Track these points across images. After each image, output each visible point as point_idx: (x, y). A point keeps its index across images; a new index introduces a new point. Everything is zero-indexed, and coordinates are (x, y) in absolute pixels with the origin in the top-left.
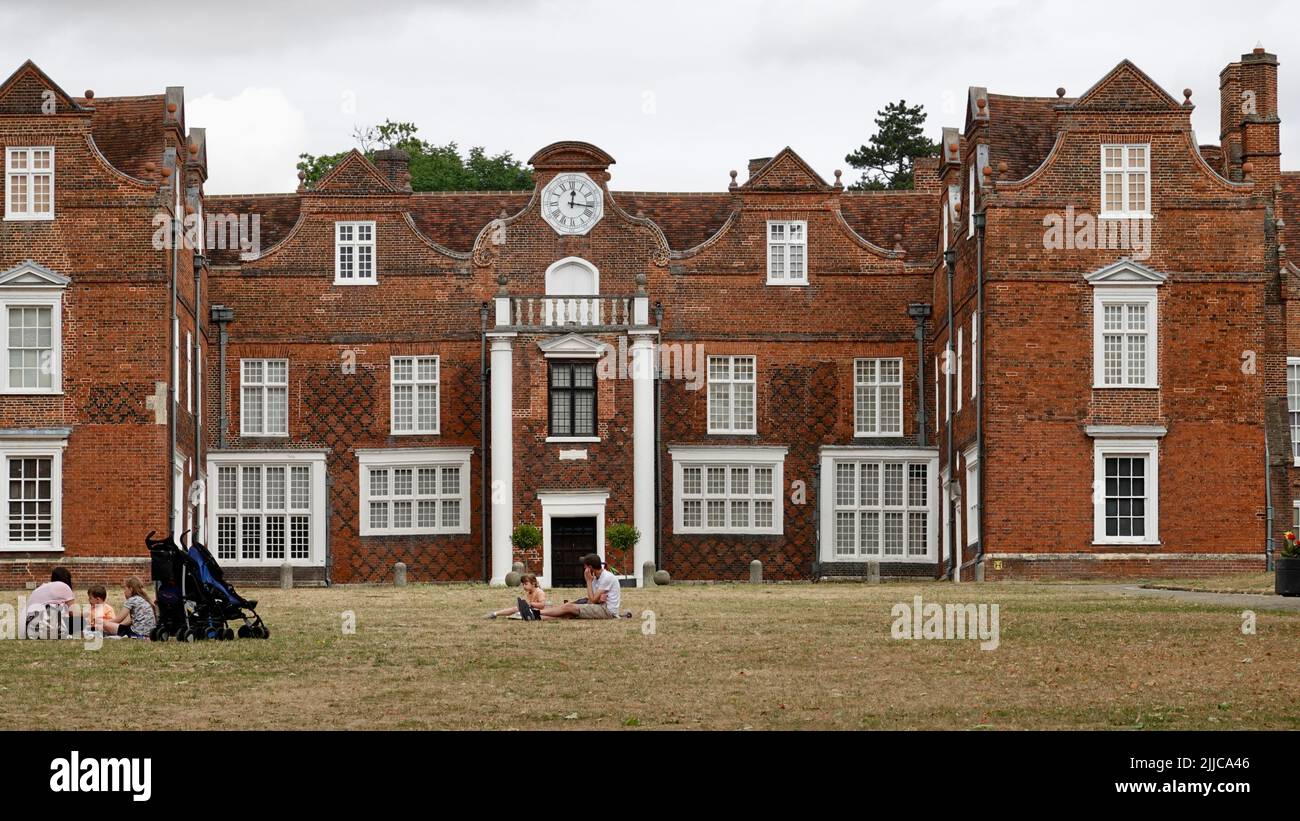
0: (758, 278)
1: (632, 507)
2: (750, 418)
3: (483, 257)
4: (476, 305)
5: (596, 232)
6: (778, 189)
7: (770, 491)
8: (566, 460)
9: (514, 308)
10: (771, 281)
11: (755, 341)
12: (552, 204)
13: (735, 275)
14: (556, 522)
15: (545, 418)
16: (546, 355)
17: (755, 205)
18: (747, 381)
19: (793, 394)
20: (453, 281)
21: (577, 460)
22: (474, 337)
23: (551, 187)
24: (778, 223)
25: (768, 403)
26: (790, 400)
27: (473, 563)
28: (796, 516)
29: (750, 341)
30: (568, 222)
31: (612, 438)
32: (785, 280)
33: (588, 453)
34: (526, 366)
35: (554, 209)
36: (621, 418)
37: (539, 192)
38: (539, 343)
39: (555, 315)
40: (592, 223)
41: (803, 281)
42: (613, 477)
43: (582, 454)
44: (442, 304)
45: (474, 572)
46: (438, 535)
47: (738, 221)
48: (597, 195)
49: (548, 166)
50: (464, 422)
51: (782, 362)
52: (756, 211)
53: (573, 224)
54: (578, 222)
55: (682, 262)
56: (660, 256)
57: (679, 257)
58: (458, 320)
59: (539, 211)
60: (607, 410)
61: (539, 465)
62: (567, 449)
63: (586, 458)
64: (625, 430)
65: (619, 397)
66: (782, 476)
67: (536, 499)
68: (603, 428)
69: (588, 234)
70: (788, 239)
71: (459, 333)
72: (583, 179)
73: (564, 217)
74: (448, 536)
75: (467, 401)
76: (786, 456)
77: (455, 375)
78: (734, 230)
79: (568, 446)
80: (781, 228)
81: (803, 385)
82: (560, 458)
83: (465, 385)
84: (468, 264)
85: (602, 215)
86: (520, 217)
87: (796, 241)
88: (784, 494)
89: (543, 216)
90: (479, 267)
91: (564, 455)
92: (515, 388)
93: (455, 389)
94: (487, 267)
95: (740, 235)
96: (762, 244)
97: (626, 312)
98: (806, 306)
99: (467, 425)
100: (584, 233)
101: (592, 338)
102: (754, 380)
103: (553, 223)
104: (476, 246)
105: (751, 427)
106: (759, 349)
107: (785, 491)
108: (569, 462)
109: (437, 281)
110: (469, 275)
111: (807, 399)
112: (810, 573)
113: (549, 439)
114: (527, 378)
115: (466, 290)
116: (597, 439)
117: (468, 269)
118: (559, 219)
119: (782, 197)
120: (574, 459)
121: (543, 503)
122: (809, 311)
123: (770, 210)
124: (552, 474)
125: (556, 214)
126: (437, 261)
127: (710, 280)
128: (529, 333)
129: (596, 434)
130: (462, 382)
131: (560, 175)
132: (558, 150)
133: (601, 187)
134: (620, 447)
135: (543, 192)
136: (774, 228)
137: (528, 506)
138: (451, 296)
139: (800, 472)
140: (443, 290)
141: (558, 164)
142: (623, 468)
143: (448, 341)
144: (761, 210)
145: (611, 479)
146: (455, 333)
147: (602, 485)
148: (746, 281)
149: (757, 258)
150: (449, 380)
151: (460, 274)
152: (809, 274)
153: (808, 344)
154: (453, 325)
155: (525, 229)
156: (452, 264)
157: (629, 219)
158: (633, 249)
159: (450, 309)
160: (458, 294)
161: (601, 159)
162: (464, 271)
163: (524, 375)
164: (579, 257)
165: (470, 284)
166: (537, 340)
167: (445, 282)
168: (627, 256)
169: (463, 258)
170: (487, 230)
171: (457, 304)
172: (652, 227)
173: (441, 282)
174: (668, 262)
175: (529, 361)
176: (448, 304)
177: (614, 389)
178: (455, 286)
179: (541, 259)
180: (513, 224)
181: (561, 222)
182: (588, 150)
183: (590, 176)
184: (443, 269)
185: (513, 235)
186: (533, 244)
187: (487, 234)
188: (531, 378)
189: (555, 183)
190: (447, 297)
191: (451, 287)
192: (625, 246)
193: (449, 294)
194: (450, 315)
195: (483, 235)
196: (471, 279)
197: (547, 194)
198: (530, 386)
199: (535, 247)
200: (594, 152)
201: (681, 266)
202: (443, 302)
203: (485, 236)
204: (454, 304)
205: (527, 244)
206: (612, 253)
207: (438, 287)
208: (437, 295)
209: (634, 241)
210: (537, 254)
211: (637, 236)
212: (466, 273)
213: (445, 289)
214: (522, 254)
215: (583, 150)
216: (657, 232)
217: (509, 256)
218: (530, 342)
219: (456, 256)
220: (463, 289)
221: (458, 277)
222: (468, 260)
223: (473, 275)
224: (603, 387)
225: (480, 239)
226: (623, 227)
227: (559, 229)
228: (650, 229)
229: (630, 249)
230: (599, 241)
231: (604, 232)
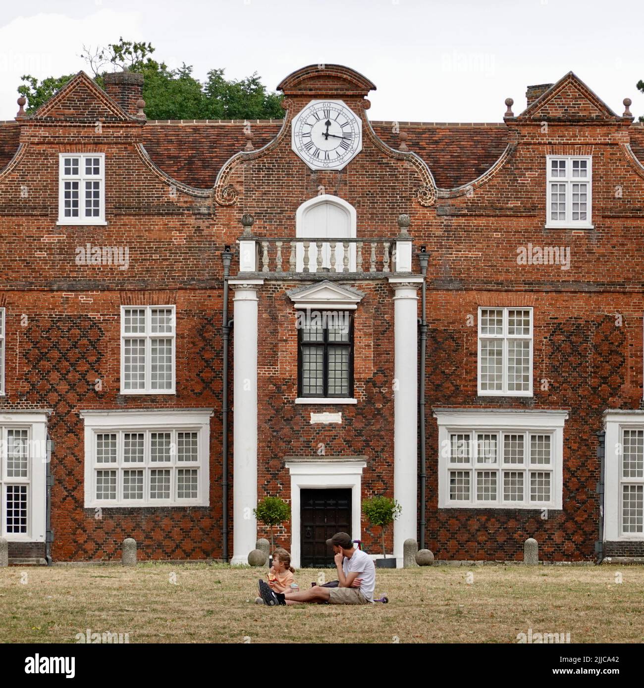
0: (536, 220)
1: (392, 478)
2: (526, 378)
3: (225, 195)
4: (217, 249)
5: (354, 166)
6: (559, 120)
7: (547, 461)
8: (318, 424)
9: (260, 253)
10: (551, 224)
11: (532, 291)
12: (304, 135)
13: (510, 216)
14: (306, 493)
15: (295, 376)
16: (296, 306)
17: (533, 137)
18: (522, 336)
19: (575, 351)
20: (192, 221)
21: (331, 424)
22: (215, 284)
23: (304, 116)
24: (559, 158)
25: (546, 361)
26: (571, 359)
27: (213, 540)
28: (577, 490)
29: (526, 291)
30: (322, 156)
31: (370, 400)
32: (567, 222)
33: (343, 416)
34: (274, 318)
35: (306, 140)
36: (381, 378)
37: (289, 121)
38: (288, 292)
39: (306, 260)
40: (348, 157)
41: (587, 224)
42: (371, 443)
43: (336, 418)
44: (179, 247)
45: (214, 550)
46: (173, 508)
47: (513, 156)
48: (355, 125)
49: (299, 92)
50: (203, 380)
51: (563, 315)
52: (535, 144)
53: (327, 157)
54: (333, 155)
55: (450, 202)
56: (425, 194)
57: (447, 196)
58: (197, 265)
59: (289, 144)
60: (365, 367)
61: (287, 430)
62: (319, 412)
63: (340, 422)
64: (384, 390)
65: (378, 354)
66: (562, 444)
67: (283, 468)
68: (360, 388)
69: (345, 169)
70: (569, 175)
71: (199, 280)
72: (340, 108)
73: (318, 149)
74: (183, 509)
75: (206, 356)
76: (566, 421)
77: (194, 327)
78: (509, 166)
79: (320, 408)
80: (563, 164)
81: (586, 341)
82: (312, 422)
83: (204, 339)
84: (208, 202)
85: (360, 148)
86: (268, 149)
87: (580, 179)
88: (564, 465)
89: (294, 148)
90: (221, 206)
91: (316, 418)
92: (261, 342)
93: (193, 343)
94: (230, 206)
95: (516, 172)
96: (541, 182)
97: (386, 257)
98: (590, 252)
99: (207, 384)
100: (340, 168)
101: (348, 287)
102: (530, 336)
103: (305, 156)
104: (218, 182)
105: (526, 389)
106: (537, 300)
107: (564, 461)
108: (322, 427)
109: (174, 222)
110: (209, 214)
111: (590, 356)
112: (592, 553)
113: (299, 401)
114: (275, 332)
115: (205, 233)
116: (353, 401)
117: (209, 208)
118: (312, 151)
119: (563, 129)
120: (327, 422)
121: (291, 472)
122: (593, 258)
123: (550, 143)
124: (301, 439)
125: (309, 146)
126: (174, 199)
127: (482, 222)
128: (277, 280)
129: (351, 395)
130: (200, 335)
131: (313, 102)
132: (311, 74)
133: (360, 116)
134: (379, 410)
135: (294, 121)
136: (554, 164)
137: (275, 476)
138: (190, 238)
139: (582, 440)
140: (180, 231)
141: (311, 90)
142: (382, 433)
143: (186, 289)
144: (540, 144)
145: (368, 446)
146: (193, 279)
147: (358, 452)
148: (522, 223)
149: (535, 197)
150: (186, 333)
151: (199, 214)
152: (593, 216)
153: (592, 295)
154: (191, 270)
155: (274, 163)
156: (190, 202)
157: (391, 152)
158: (396, 186)
159: (188, 253)
160: (197, 236)
161: (360, 84)
162: (204, 210)
163: (272, 327)
164: (334, 195)
165: (211, 224)
166: (286, 289)
167: (183, 222)
168: (389, 194)
169: (203, 195)
170: (231, 164)
171: (196, 247)
172: (417, 161)
173: (178, 222)
174: (435, 202)
175: (277, 312)
176: (186, 247)
177: (372, 345)
178: (194, 227)
179: (291, 197)
180: (260, 157)
181: (314, 155)
182: (345, 74)
183: (347, 104)
184: (180, 208)
185: (259, 169)
186: (282, 180)
187: (231, 169)
188: (280, 331)
189: (308, 111)
190: (184, 239)
191: (189, 227)
192: (386, 183)
193: (187, 236)
194: (188, 259)
195: (226, 169)
196: (212, 219)
197: (299, 123)
198: (278, 341)
199: (284, 183)
200: (351, 77)
201: (449, 206)
202: (180, 245)
203: (228, 170)
204: (193, 247)
205: (275, 180)
206: (372, 191)
207: (175, 227)
208: (174, 236)
209: (396, 177)
210: (287, 191)
211: (399, 172)
212: (206, 212)
213: (182, 230)
214: (269, 191)
215: (339, 74)
216: (423, 167)
217: (255, 194)
218: (278, 291)
219: (196, 193)
220: (203, 230)
221: (198, 217)
222: (208, 197)
223: (214, 214)
224: (360, 343)
225: (222, 174)
226: (385, 161)
227: (312, 164)
228: (414, 164)
229: (392, 186)
230: (357, 177)
231: (363, 166)
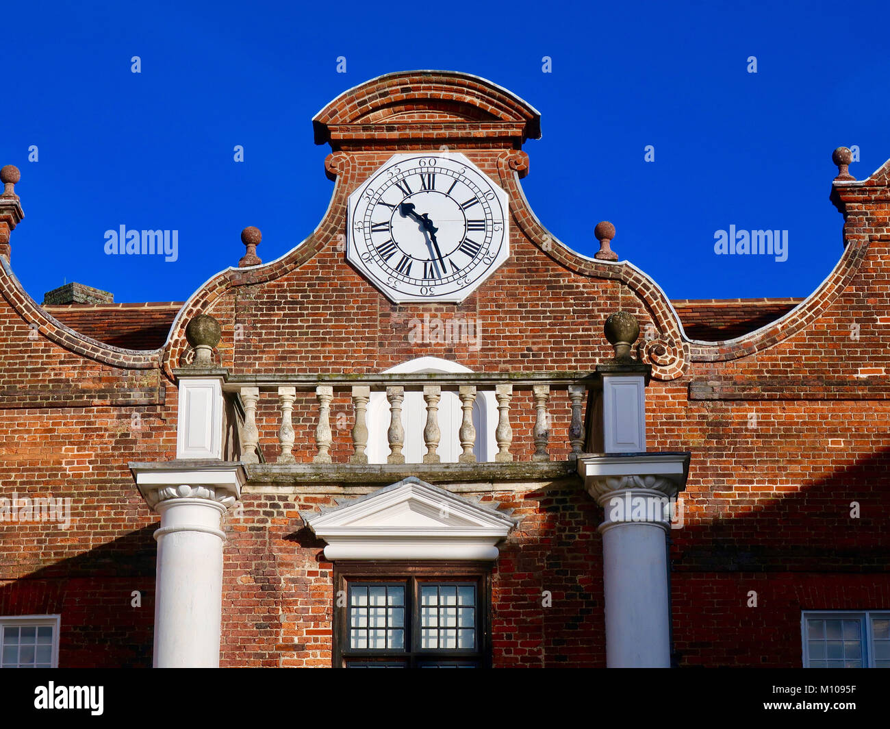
5: (492, 294)
12: (375, 228)
13: (864, 399)
16: (331, 551)
20: (110, 421)
23: (375, 186)
30: (417, 271)
34: (268, 587)
35: (380, 238)
37: (342, 200)
38: (306, 514)
40: (479, 273)
44: (76, 481)
47: (861, 268)
48: (494, 204)
49: (364, 135)
53: (429, 274)
54: (443, 270)
55: (720, 367)
56: (661, 352)
57: (712, 357)
69: (471, 301)
72: (457, 167)
73: (406, 258)
84: (149, 379)
85: (505, 254)
86: (291, 260)
89: (352, 255)
95: (870, 302)
100: (461, 297)
101: (473, 500)
103: (377, 271)
104: (174, 335)
109: (68, 422)
110: (152, 405)
114: (271, 623)
117: (151, 391)
118: (394, 261)
125: (386, 250)
126: (69, 373)
127: (799, 412)
128: (276, 484)
131: (398, 156)
132: (392, 97)
133: (503, 185)
135: (353, 199)
138: (103, 461)
140: (81, 445)
141: (390, 129)
143: (87, 577)
151: (127, 405)
154: (103, 534)
155: (305, 291)
156: (109, 380)
157: (578, 262)
158: (590, 336)
159: (97, 494)
160: (122, 455)
161: (502, 114)
162: (137, 396)
163: (262, 612)
164: (447, 358)
165: (152, 429)
166: (303, 507)
167: (89, 423)
168: (575, 355)
169: (138, 364)
170: (206, 294)
171: (117, 482)
172: (639, 281)
173: (77, 423)
174: (684, 369)
175: (278, 570)
176: (93, 482)
177: (542, 657)
178: (113, 436)
179: (344, 364)
180: (273, 278)
181: (399, 268)
182: (468, 93)
183: (474, 161)
184: (84, 392)
185: (271, 305)
186: (324, 327)
187: (205, 305)
188: (283, 620)
189: (385, 177)
190: (90, 462)
191: (102, 436)
192: (567, 330)
193: (97, 456)
194: (96, 508)
195: (195, 305)
196: (159, 416)
197: (364, 202)
198: (279, 648)
199: (328, 333)
200: (482, 98)
201: (719, 378)
202: (80, 475)
203: (199, 307)
204: (110, 481)
205: (308, 327)
206: (535, 347)
207: (69, 437)
208: (66, 456)
209: (591, 317)
210: (335, 352)
211: (599, 305)
212: (144, 400)
213: (86, 443)
214: (294, 352)
215: (455, 96)
216: (652, 294)
217: (261, 358)
218: (280, 514)
219: (121, 360)
220: (135, 442)
221: (123, 411)
222: (151, 368)
223: (162, 405)
224: (508, 652)
225: (185, 317)
226: (563, 281)
227: (394, 288)
228: (632, 287)
229: (581, 336)
230: (499, 319)
231: (513, 295)
